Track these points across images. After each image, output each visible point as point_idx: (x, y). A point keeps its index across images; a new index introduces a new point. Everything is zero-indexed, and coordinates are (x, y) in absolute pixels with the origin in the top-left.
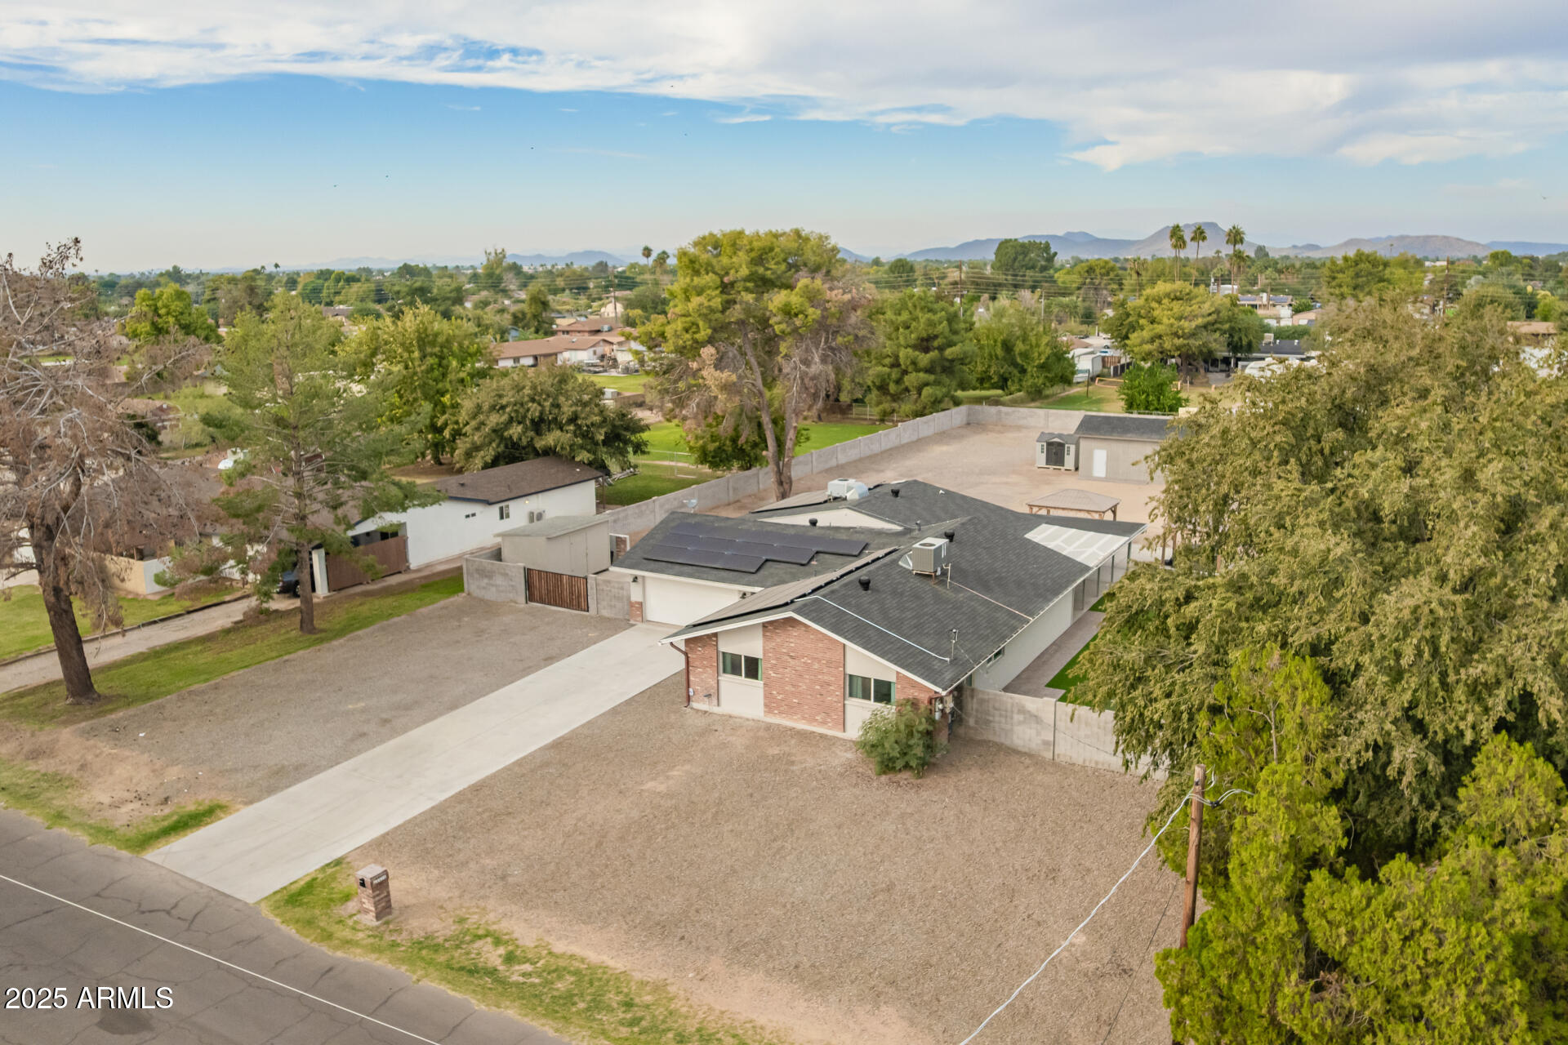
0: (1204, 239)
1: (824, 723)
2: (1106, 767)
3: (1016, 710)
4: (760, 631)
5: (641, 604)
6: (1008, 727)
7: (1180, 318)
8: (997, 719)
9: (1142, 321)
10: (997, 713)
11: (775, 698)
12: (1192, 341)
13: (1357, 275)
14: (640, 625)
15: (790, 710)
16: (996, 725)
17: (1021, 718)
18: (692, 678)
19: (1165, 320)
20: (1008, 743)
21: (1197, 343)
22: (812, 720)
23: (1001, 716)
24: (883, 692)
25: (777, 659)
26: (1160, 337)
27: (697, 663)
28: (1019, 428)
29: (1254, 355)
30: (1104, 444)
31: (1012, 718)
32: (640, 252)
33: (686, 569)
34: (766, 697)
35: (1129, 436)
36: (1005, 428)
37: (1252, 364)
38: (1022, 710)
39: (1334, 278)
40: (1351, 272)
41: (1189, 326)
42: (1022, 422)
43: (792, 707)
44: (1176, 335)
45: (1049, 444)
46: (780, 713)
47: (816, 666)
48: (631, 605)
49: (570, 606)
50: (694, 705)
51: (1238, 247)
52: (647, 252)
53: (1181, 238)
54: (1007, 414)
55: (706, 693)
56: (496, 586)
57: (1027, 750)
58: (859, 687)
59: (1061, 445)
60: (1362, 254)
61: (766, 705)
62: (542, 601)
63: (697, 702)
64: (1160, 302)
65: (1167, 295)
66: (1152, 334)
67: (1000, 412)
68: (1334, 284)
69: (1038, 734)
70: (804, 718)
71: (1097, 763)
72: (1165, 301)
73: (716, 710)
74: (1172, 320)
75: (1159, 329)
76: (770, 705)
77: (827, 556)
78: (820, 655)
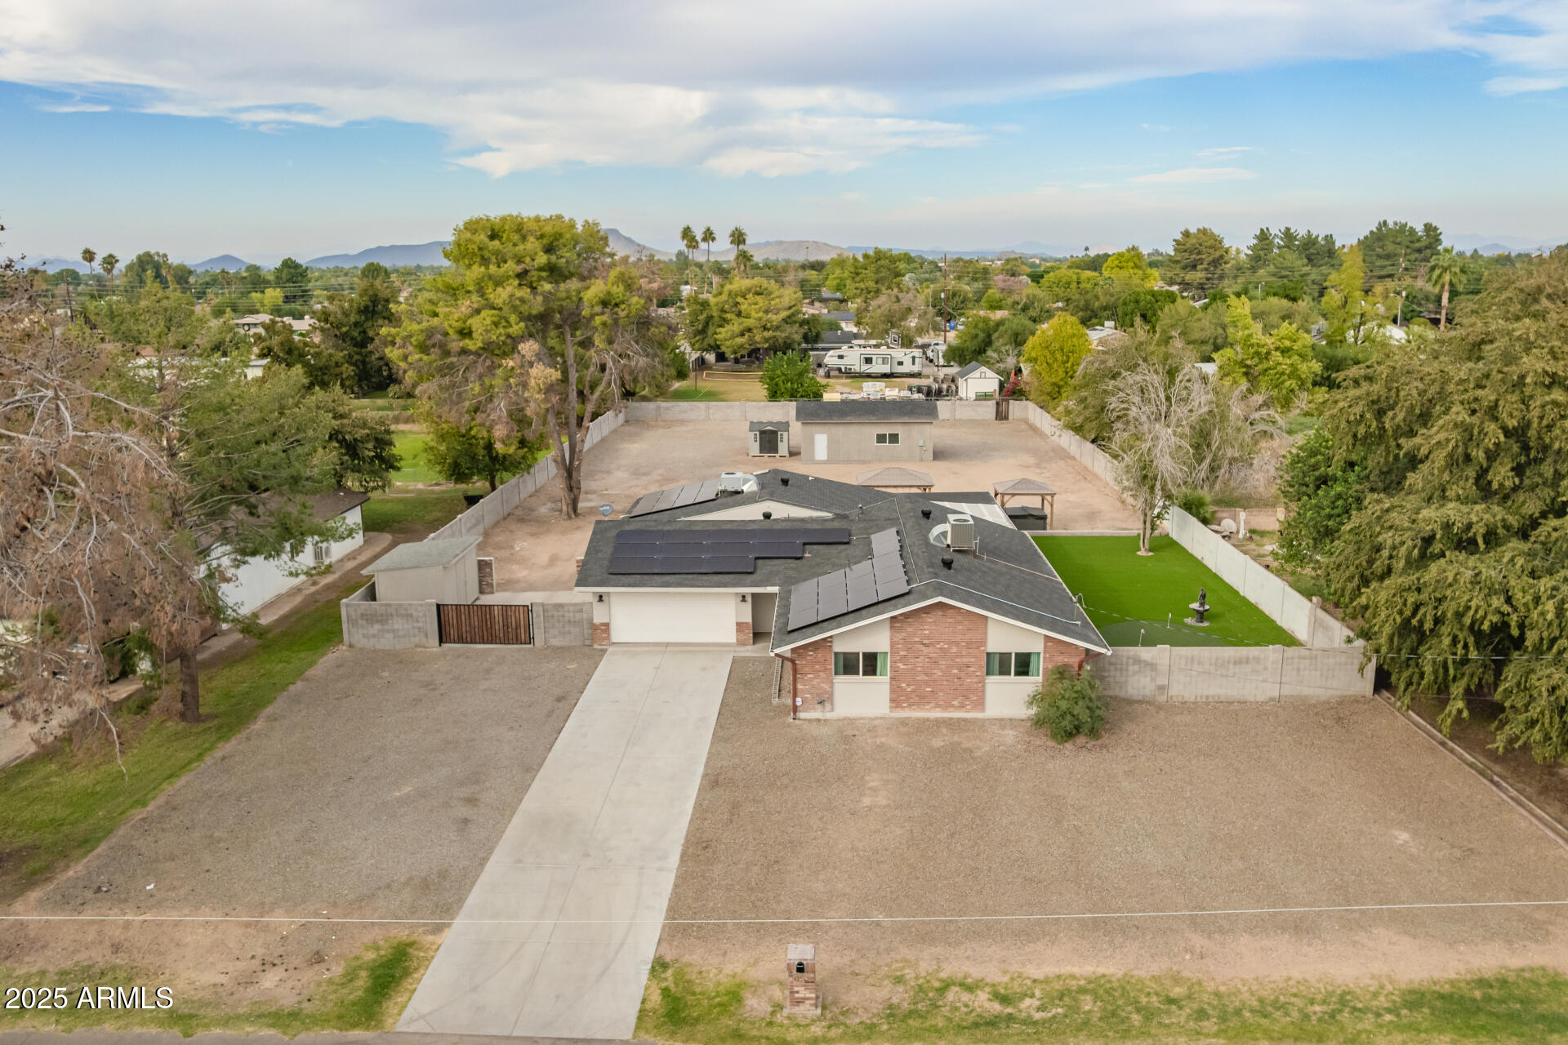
0: (713, 239)
1: (962, 707)
2: (1216, 699)
3: (1131, 662)
4: (887, 625)
5: (607, 625)
6: (1123, 679)
7: (767, 312)
8: (1112, 673)
9: (728, 316)
10: (1112, 667)
11: (904, 690)
12: (778, 334)
13: (877, 271)
14: (611, 649)
15: (922, 700)
16: (1111, 680)
17: (1136, 668)
18: (799, 686)
19: (753, 314)
20: (1122, 694)
21: (783, 335)
22: (947, 706)
23: (1116, 670)
24: (1023, 665)
25: (908, 650)
26: (750, 330)
27: (806, 670)
28: (682, 422)
29: (820, 345)
30: (826, 428)
31: (1127, 670)
32: (79, 257)
33: (667, 578)
34: (892, 691)
35: (849, 419)
36: (669, 424)
37: (831, 353)
38: (1137, 661)
39: (858, 274)
40: (872, 268)
41: (776, 319)
42: (683, 416)
43: (924, 697)
44: (765, 328)
45: (762, 433)
46: (910, 705)
47: (954, 649)
48: (594, 627)
49: (506, 641)
50: (802, 715)
51: (741, 247)
52: (89, 256)
53: (693, 239)
54: (667, 409)
55: (819, 699)
56: (393, 631)
57: (1140, 698)
58: (1001, 664)
59: (775, 433)
60: (880, 251)
61: (892, 700)
62: (461, 640)
63: (806, 710)
64: (744, 297)
65: (749, 290)
66: (741, 327)
67: (659, 408)
68: (858, 279)
69: (1153, 680)
70: (937, 706)
71: (1207, 697)
72: (750, 296)
73: (829, 715)
74: (761, 314)
75: (750, 323)
76: (895, 702)
77: (815, 547)
78: (958, 638)
